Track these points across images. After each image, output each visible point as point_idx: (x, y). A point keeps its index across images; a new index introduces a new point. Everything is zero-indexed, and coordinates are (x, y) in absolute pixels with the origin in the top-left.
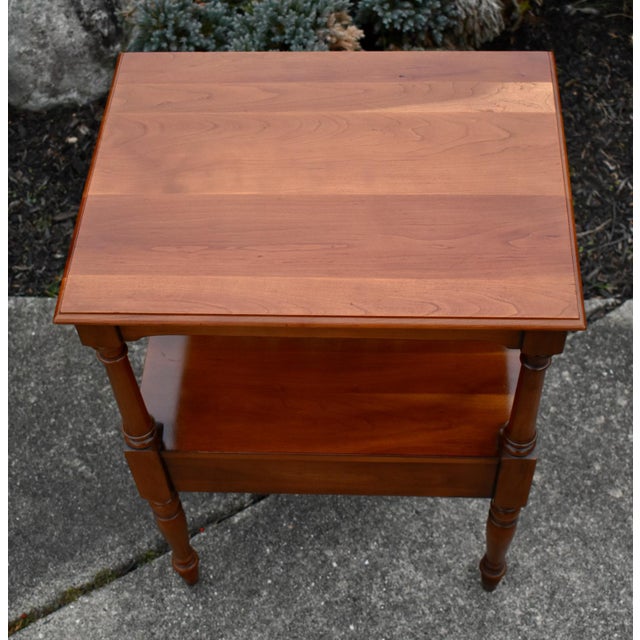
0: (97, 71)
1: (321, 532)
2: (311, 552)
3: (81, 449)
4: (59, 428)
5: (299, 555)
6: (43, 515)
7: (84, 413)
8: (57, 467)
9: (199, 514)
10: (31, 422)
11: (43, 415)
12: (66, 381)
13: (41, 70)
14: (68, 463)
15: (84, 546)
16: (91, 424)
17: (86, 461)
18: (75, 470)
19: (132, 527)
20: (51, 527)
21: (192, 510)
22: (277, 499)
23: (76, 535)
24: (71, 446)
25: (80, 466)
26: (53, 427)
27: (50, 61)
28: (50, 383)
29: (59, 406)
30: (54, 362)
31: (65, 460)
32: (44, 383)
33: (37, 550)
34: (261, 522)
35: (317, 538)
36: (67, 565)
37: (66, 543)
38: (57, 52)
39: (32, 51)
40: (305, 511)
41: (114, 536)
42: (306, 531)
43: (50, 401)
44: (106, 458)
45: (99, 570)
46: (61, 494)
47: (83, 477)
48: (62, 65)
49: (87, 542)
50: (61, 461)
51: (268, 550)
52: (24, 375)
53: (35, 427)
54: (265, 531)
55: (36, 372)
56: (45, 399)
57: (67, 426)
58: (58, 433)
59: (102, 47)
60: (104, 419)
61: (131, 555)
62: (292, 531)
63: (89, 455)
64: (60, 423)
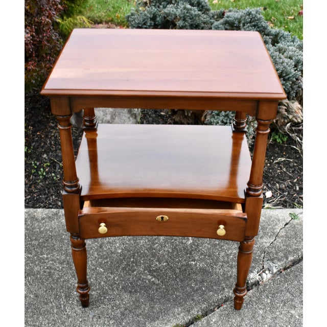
0: (129, 118)
1: (285, 303)
2: (283, 312)
3: (150, 271)
4: (136, 262)
5: (278, 313)
6: (137, 301)
7: (148, 256)
8: (140, 279)
9: (220, 297)
10: (121, 260)
11: (126, 257)
12: (135, 243)
13: (106, 114)
14: (145, 277)
15: (163, 314)
16: (153, 260)
17: (154, 276)
18: (149, 280)
19: (187, 304)
20: (143, 306)
21: (216, 295)
22: (258, 289)
23: (157, 309)
24: (144, 270)
25: (151, 278)
26: (133, 262)
28: (126, 244)
29: (134, 254)
31: (143, 276)
32: (123, 244)
33: (138, 316)
34: (253, 299)
35: (284, 305)
36: (156, 323)
40: (273, 294)
41: (178, 309)
42: (277, 303)
43: (129, 251)
44: (164, 275)
45: (174, 324)
46: (145, 291)
47: (154, 283)
49: (164, 312)
50: (141, 277)
51: (261, 312)
53: (123, 263)
54: (256, 303)
56: (126, 250)
57: (140, 261)
58: (136, 265)
60: (159, 258)
61: (189, 317)
62: (270, 303)
63: (155, 274)
64: (136, 260)
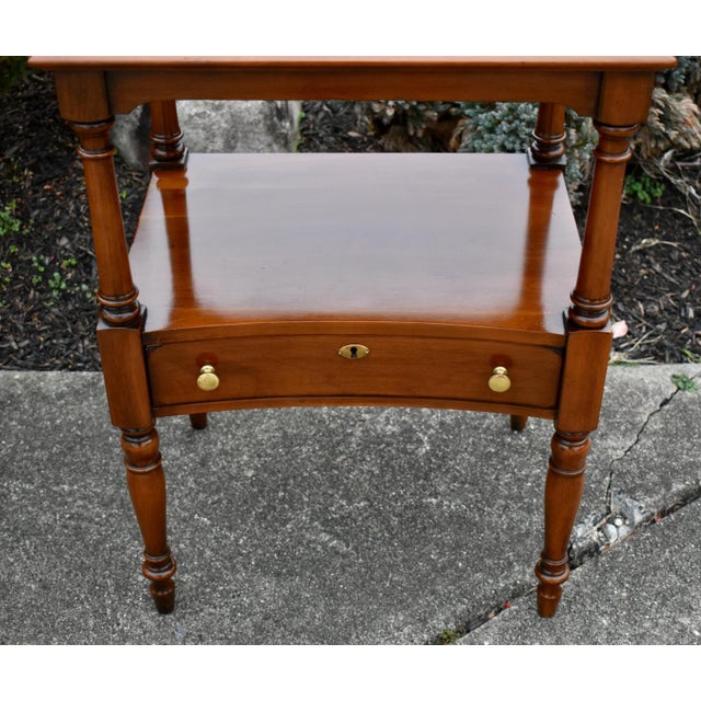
0: (270, 144)
1: (665, 599)
2: (661, 621)
3: (325, 523)
4: (291, 501)
5: (647, 625)
6: (295, 595)
7: (320, 485)
8: (300, 543)
9: (502, 585)
10: (254, 497)
11: (267, 489)
12: (287, 453)
13: (214, 136)
14: (313, 538)
15: (360, 628)
16: (332, 495)
17: (337, 536)
18: (325, 546)
19: (418, 604)
20: (310, 609)
21: (491, 581)
22: (596, 564)
23: (345, 616)
24: (312, 519)
25: (330, 540)
26: (283, 500)
27: (224, 125)
28: (267, 455)
30: (267, 435)
31: (308, 536)
32: (259, 456)
34: (585, 590)
35: (663, 604)
37: (335, 625)
38: (232, 116)
39: (205, 113)
40: (634, 577)
41: (396, 615)
42: (646, 599)
43: (273, 473)
44: (361, 531)
46: (313, 572)
47: (337, 553)
48: (236, 131)
49: (362, 623)
50: (303, 537)
51: (604, 621)
52: (232, 449)
53: (260, 502)
54: (593, 600)
55: (247, 446)
56: (265, 471)
57: (301, 498)
58: (291, 507)
59: (275, 119)
60: (347, 490)
62: (628, 598)
63: (338, 529)
64: (292, 495)
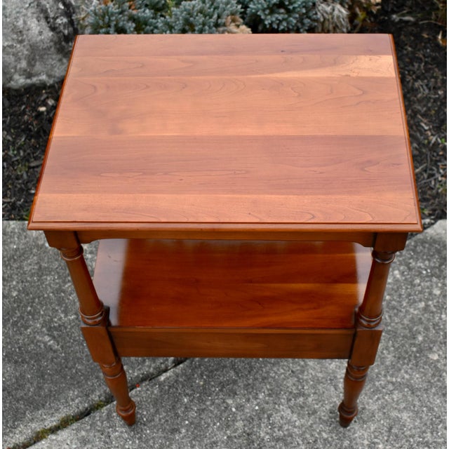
0: (60, 60)
1: (223, 387)
2: (217, 401)
3: (50, 329)
4: (33, 314)
5: (208, 403)
6: (22, 376)
7: (52, 303)
8: (32, 342)
9: (136, 374)
10: (14, 310)
11: (22, 305)
12: (38, 280)
13: (20, 59)
14: (41, 339)
15: (52, 398)
16: (57, 310)
17: (54, 338)
18: (45, 344)
19: (87, 384)
20: (29, 385)
21: (130, 371)
22: (191, 363)
23: (46, 390)
24: (43, 327)
25: (49, 341)
26: (29, 313)
27: (26, 52)
28: (27, 281)
29: (34, 298)
30: (30, 267)
31: (38, 337)
32: (22, 282)
33: (18, 402)
34: (181, 379)
35: (221, 390)
36: (40, 412)
37: (40, 396)
38: (31, 46)
39: (13, 45)
40: (212, 371)
41: (74, 391)
42: (213, 386)
43: (28, 294)
44: (68, 335)
45: (64, 415)
46: (35, 362)
47: (51, 349)
48: (35, 56)
49: (55, 395)
50: (35, 337)
51: (186, 400)
52: (8, 277)
53: (16, 313)
54: (183, 386)
55: (17, 274)
56: (23, 293)
57: (40, 312)
58: (33, 318)
59: (63, 43)
60: (66, 307)
61: (86, 405)
62: (203, 386)
63: (55, 333)
64: (35, 310)
